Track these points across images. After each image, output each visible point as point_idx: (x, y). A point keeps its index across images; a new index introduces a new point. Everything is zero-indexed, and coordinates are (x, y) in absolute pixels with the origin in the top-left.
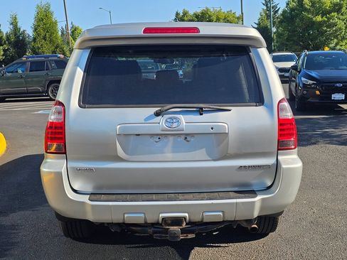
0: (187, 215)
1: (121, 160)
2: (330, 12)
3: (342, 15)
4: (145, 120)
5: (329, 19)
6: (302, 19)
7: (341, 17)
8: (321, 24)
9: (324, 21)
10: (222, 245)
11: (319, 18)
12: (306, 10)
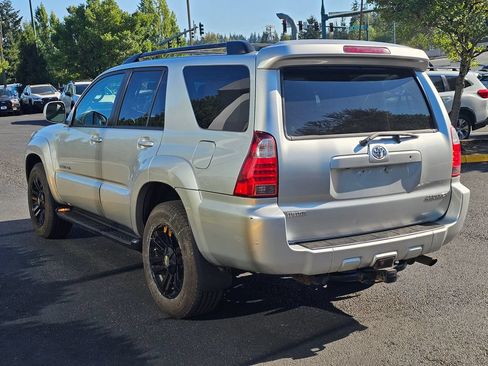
0: (395, 253)
1: (333, 200)
2: (121, 29)
3: (136, 34)
4: (355, 151)
5: (121, 38)
6: (86, 36)
7: (137, 37)
8: (111, 44)
9: (116, 40)
10: (351, 295)
11: (108, 37)
12: (90, 24)
